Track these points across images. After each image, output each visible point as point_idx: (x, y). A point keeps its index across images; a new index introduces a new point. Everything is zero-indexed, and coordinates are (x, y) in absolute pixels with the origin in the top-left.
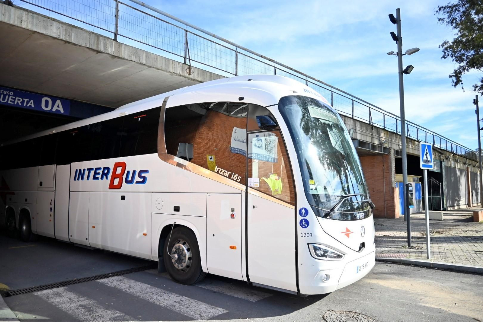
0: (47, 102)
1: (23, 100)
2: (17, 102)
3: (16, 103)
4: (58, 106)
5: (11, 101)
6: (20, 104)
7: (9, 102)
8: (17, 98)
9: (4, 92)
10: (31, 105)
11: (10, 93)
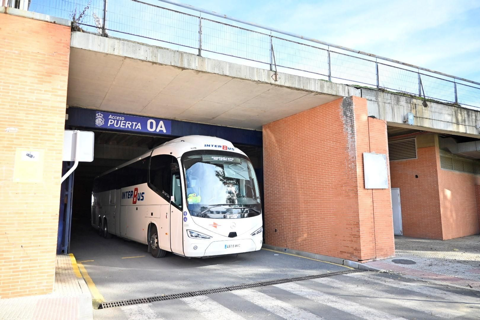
0: (152, 123)
1: (132, 123)
2: (128, 126)
3: (126, 127)
4: (161, 127)
5: (123, 126)
6: (130, 127)
7: (121, 126)
8: (127, 122)
9: (117, 118)
10: (138, 127)
11: (121, 118)
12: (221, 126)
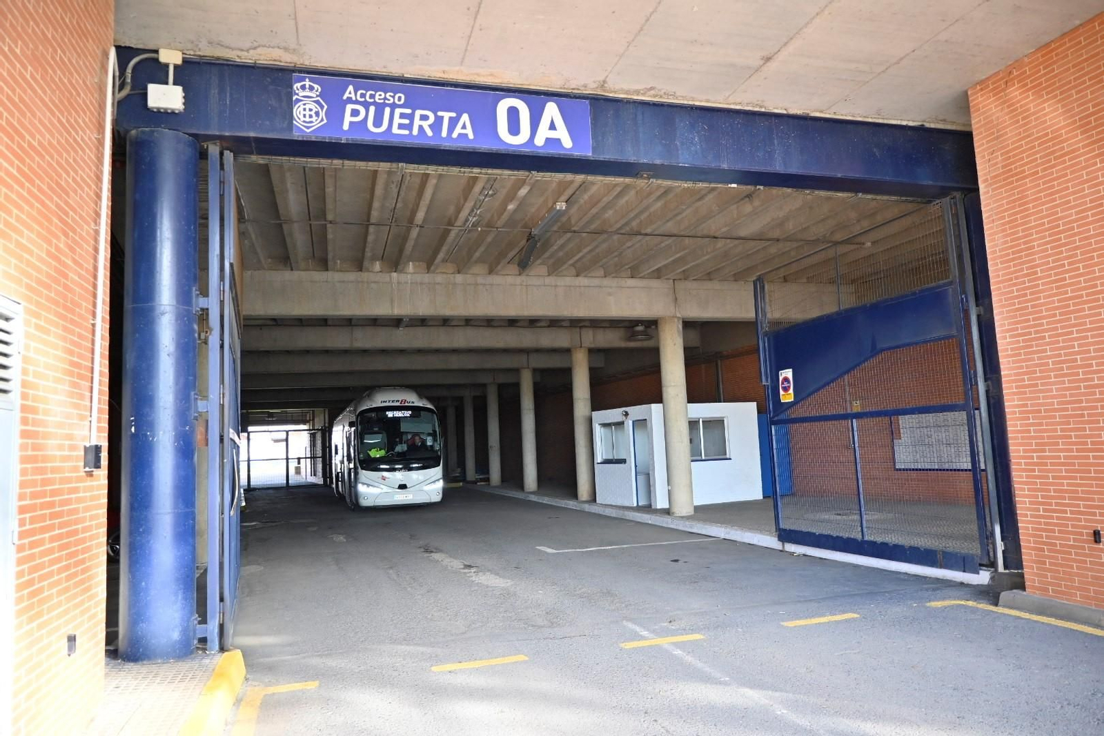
0: (513, 113)
1: (436, 116)
2: (421, 127)
3: (415, 132)
4: (552, 127)
5: (401, 126)
6: (429, 133)
7: (395, 130)
8: (418, 113)
9: (377, 97)
10: (463, 131)
11: (393, 97)
12: (785, 112)
